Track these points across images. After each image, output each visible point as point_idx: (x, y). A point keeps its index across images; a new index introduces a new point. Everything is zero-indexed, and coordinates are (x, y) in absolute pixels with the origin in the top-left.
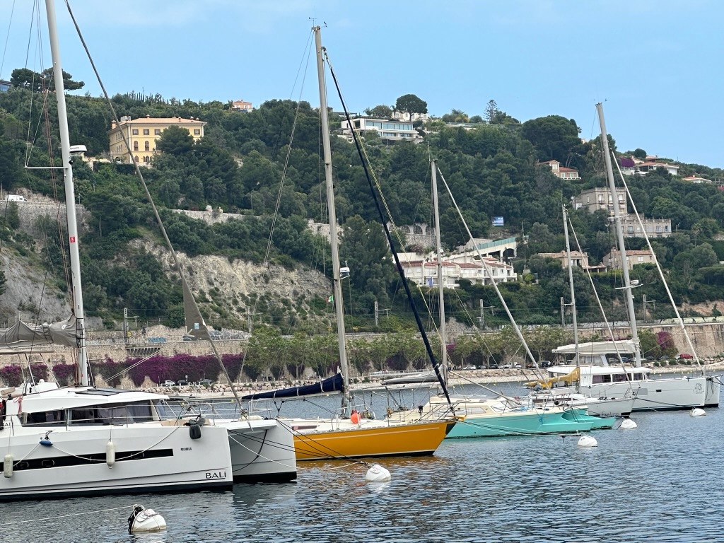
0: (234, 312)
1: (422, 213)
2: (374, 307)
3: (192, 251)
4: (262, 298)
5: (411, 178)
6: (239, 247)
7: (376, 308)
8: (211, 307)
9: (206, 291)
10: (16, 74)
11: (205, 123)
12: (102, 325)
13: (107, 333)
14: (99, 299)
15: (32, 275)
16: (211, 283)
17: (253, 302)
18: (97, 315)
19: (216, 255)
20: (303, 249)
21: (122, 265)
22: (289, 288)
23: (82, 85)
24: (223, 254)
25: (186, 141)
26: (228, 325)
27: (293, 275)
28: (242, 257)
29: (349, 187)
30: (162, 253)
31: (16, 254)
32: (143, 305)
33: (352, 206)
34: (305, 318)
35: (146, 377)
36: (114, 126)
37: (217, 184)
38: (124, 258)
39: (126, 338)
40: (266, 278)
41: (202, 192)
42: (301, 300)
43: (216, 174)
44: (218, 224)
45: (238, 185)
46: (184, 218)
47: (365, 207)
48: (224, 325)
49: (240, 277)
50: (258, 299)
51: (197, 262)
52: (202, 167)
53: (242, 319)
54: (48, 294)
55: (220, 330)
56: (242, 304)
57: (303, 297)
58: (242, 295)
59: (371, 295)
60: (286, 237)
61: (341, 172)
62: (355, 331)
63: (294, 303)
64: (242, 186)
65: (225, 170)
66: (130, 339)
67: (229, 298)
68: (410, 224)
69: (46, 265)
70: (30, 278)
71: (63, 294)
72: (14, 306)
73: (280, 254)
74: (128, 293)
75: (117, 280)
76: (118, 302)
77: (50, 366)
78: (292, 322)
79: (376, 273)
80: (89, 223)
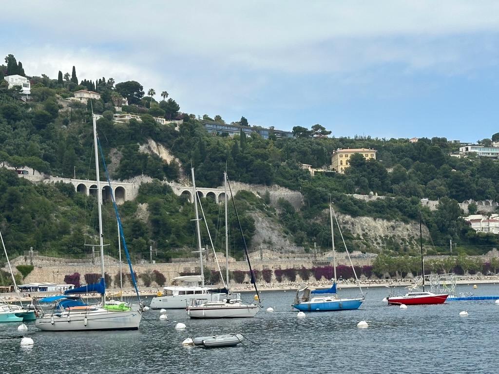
0: (375, 244)
1: (490, 194)
2: (449, 243)
3: (354, 214)
4: (391, 238)
5: (485, 177)
6: (380, 212)
7: (451, 243)
8: (362, 242)
9: (361, 234)
10: (295, 128)
11: (376, 151)
12: (304, 250)
13: (305, 255)
14: (302, 238)
15: (272, 226)
16: (363, 230)
17: (386, 239)
18: (301, 246)
19: (367, 216)
20: (414, 214)
21: (318, 222)
22: (405, 233)
23: (330, 133)
24: (371, 216)
25: (362, 160)
26: (370, 251)
27: (408, 226)
28: (381, 217)
29: (448, 182)
30: (339, 216)
31: (266, 216)
32: (325, 241)
33: (449, 191)
34: (412, 248)
35: (322, 276)
36: (334, 153)
37: (376, 181)
38: (320, 218)
39: (315, 257)
40: (393, 228)
41: (368, 185)
42: (411, 238)
43: (376, 176)
44: (371, 201)
45: (387, 181)
46: (352, 199)
47: (457, 192)
48: (367, 251)
49: (380, 227)
50: (388, 238)
51: (357, 220)
52: (369, 173)
53: (378, 248)
54: (279, 235)
55: (365, 253)
56: (380, 241)
57: (413, 237)
58: (380, 236)
59: (449, 236)
60: (406, 207)
61: (445, 174)
62: (439, 255)
63: (408, 240)
64: (390, 182)
65: (381, 174)
66: (317, 258)
67: (373, 238)
68: (483, 200)
69: (281, 222)
70: (271, 228)
71: (286, 235)
72: (261, 241)
73: (402, 216)
74: (318, 235)
75: (313, 229)
76: (313, 240)
77: (273, 270)
78: (405, 250)
79: (453, 225)
80: (305, 201)
